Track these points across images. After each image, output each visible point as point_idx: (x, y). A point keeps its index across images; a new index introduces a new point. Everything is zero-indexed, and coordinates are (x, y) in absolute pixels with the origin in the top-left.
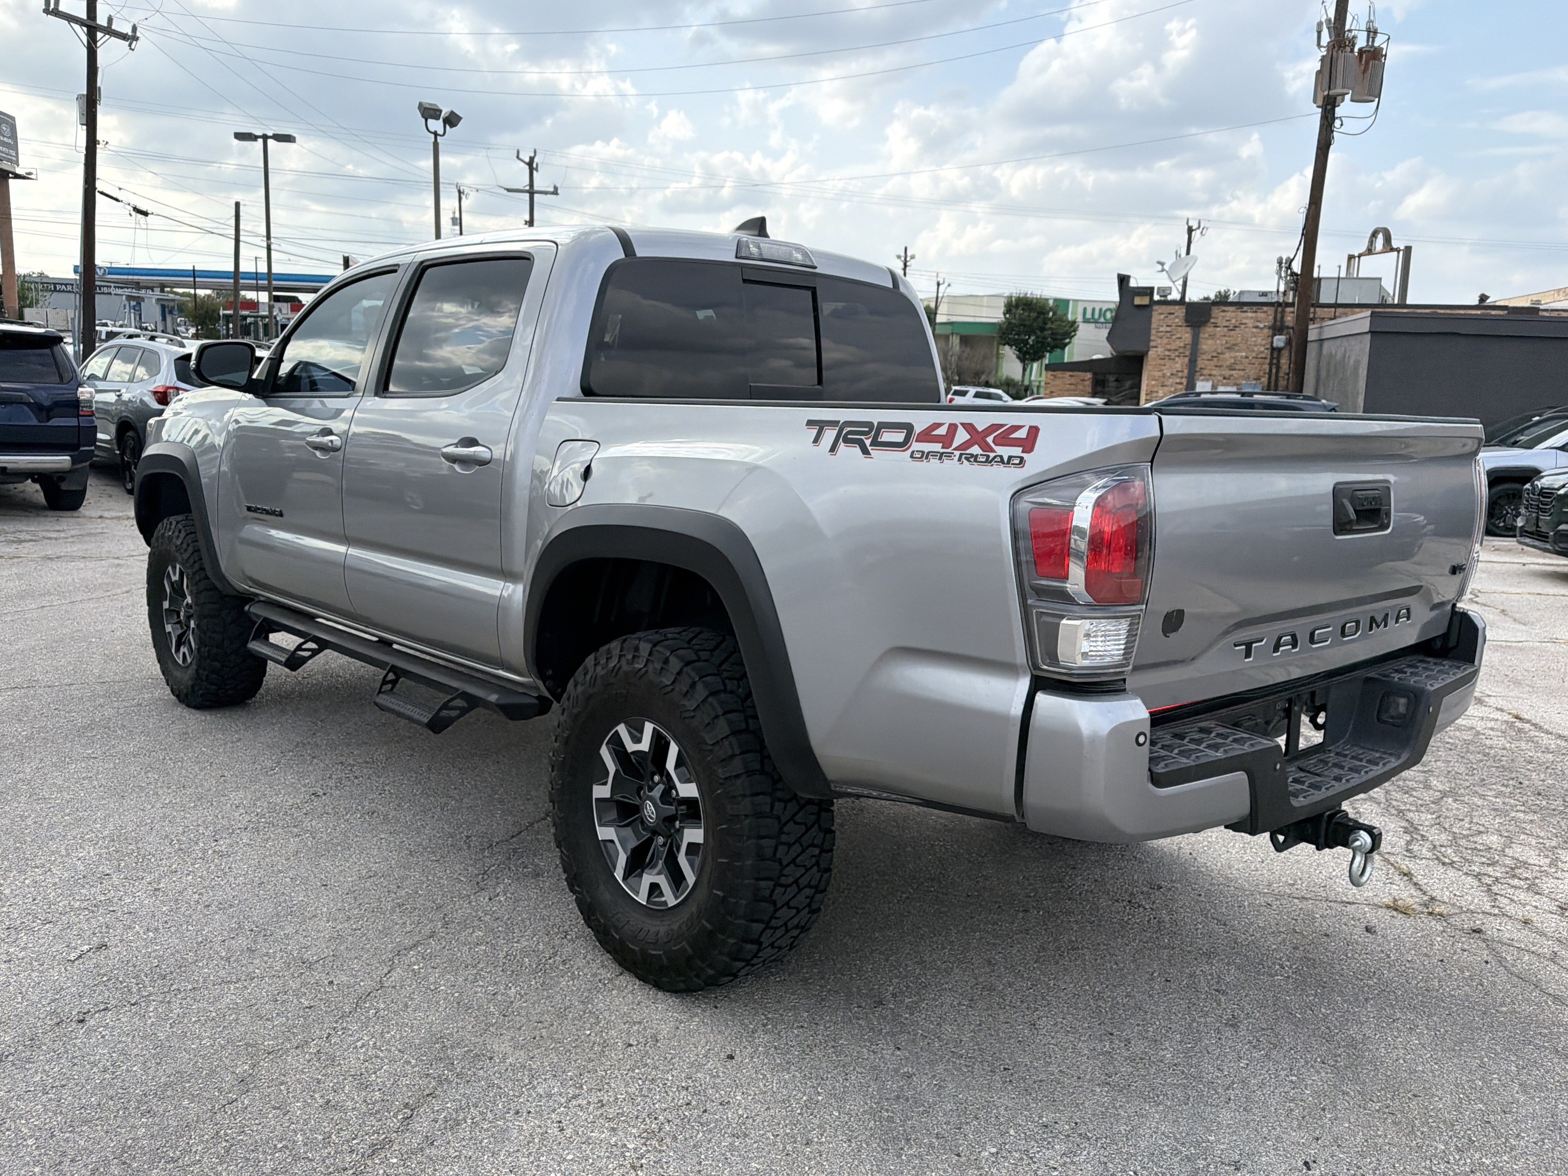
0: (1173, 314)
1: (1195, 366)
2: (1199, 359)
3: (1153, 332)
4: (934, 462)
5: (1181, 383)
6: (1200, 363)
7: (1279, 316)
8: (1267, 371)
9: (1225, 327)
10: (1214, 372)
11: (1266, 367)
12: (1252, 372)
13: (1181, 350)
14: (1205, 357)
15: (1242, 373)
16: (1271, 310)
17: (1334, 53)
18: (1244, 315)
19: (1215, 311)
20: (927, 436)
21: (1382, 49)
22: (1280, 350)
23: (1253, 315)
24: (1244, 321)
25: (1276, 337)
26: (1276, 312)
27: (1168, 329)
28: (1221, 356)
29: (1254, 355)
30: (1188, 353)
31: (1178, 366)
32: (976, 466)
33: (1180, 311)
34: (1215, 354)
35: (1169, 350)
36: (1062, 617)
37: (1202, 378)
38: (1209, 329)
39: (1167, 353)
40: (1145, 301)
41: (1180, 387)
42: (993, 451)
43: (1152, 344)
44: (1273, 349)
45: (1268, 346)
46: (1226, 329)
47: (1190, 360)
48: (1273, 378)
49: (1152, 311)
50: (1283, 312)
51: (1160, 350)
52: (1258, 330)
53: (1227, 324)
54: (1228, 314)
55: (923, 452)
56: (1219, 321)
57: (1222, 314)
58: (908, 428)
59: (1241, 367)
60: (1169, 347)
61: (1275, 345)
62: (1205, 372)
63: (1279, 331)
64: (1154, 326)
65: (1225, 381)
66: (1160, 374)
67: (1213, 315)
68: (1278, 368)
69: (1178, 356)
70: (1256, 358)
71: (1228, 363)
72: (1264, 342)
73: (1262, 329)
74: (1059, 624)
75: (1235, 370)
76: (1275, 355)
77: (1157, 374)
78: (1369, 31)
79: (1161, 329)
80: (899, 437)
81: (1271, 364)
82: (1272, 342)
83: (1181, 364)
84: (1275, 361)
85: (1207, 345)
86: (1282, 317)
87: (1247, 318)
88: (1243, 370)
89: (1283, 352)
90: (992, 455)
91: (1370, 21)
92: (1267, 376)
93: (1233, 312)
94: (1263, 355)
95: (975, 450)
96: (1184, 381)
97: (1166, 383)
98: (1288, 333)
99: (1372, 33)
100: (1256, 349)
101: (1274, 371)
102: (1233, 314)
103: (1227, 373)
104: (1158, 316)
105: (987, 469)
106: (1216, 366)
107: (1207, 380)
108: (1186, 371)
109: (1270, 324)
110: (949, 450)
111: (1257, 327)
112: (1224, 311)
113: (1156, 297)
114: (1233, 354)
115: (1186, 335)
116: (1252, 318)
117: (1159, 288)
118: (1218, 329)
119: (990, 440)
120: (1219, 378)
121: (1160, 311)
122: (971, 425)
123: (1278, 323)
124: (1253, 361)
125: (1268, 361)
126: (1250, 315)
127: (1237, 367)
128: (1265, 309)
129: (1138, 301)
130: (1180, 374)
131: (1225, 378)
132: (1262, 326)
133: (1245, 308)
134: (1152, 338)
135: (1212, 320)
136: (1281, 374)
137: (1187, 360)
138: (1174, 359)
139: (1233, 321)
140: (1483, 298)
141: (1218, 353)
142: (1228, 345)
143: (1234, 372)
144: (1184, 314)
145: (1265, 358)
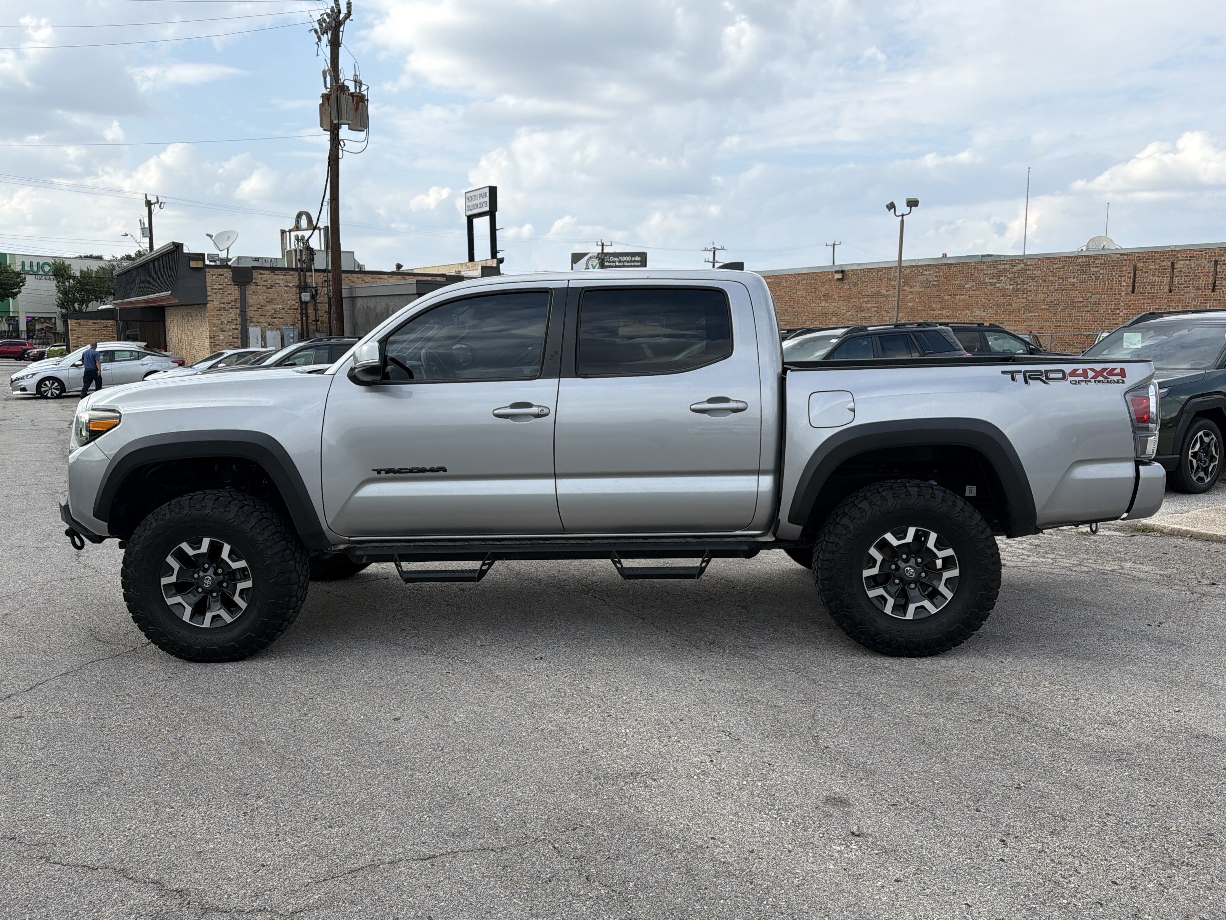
0: (222, 275)
1: (246, 315)
2: (247, 310)
3: (209, 289)
4: (1084, 384)
5: (237, 329)
6: (250, 313)
7: (302, 278)
8: (300, 318)
9: (263, 286)
10: (261, 320)
11: (299, 316)
12: (289, 319)
13: (233, 303)
14: (252, 308)
15: (281, 320)
16: (296, 274)
17: (339, 95)
18: (276, 277)
19: (255, 274)
20: (1073, 373)
21: (364, 95)
22: (306, 303)
23: (284, 277)
24: (277, 282)
25: (303, 294)
26: (299, 276)
27: (221, 287)
28: (264, 308)
29: (288, 306)
30: (238, 306)
31: (232, 315)
32: (1104, 385)
33: (228, 274)
34: (259, 306)
35: (224, 303)
36: (1148, 437)
37: (252, 324)
38: (251, 288)
39: (222, 305)
40: (200, 265)
41: (236, 331)
42: (1108, 378)
43: (209, 298)
44: (301, 302)
45: (298, 301)
46: (265, 287)
47: (241, 311)
48: (305, 324)
49: (205, 272)
50: (305, 276)
51: (216, 303)
52: (289, 289)
53: (265, 283)
54: (265, 276)
55: (1076, 381)
56: (259, 281)
57: (261, 276)
58: (1062, 371)
59: (279, 316)
60: (223, 301)
61: (303, 299)
62: (254, 320)
63: (304, 289)
64: (208, 284)
65: (269, 327)
66: (219, 322)
67: (254, 277)
68: (307, 317)
69: (231, 308)
70: (290, 309)
71: (270, 313)
72: (294, 297)
73: (291, 287)
74: (1147, 440)
75: (276, 318)
76: (304, 307)
77: (217, 322)
78: (355, 81)
79: (215, 287)
80: (1060, 375)
81: (301, 314)
82: (300, 297)
83: (234, 314)
84: (304, 311)
85: (252, 299)
86: (305, 279)
87: (279, 279)
88: (282, 318)
89: (309, 305)
90: (1109, 380)
91: (355, 75)
92: (300, 322)
93: (269, 274)
94: (294, 307)
95: (1100, 378)
96: (239, 327)
97: (224, 329)
98: (311, 291)
99: (358, 83)
100: (289, 302)
101: (304, 318)
102: (269, 277)
103: (270, 320)
104: (210, 277)
105: (1109, 385)
106: (261, 315)
107: (257, 326)
108: (239, 319)
109: (297, 284)
110: (1088, 379)
111: (287, 286)
112: (261, 274)
113: (207, 262)
114: (273, 306)
115: (235, 292)
116: (283, 279)
117: (208, 255)
118: (259, 287)
119: (1105, 374)
120: (265, 324)
121: (212, 273)
122: (1093, 369)
123: (303, 284)
124: (289, 311)
125: (299, 311)
126: (281, 277)
127: (276, 316)
128: (291, 273)
129: (193, 264)
130: (235, 322)
131: (269, 325)
132: (291, 285)
133: (277, 272)
134: (209, 294)
135: (254, 281)
136: (310, 321)
137: (238, 310)
138: (228, 310)
139: (270, 281)
140: (399, 266)
141: (261, 306)
142: (268, 300)
143: (275, 320)
144: (230, 276)
145: (297, 309)
